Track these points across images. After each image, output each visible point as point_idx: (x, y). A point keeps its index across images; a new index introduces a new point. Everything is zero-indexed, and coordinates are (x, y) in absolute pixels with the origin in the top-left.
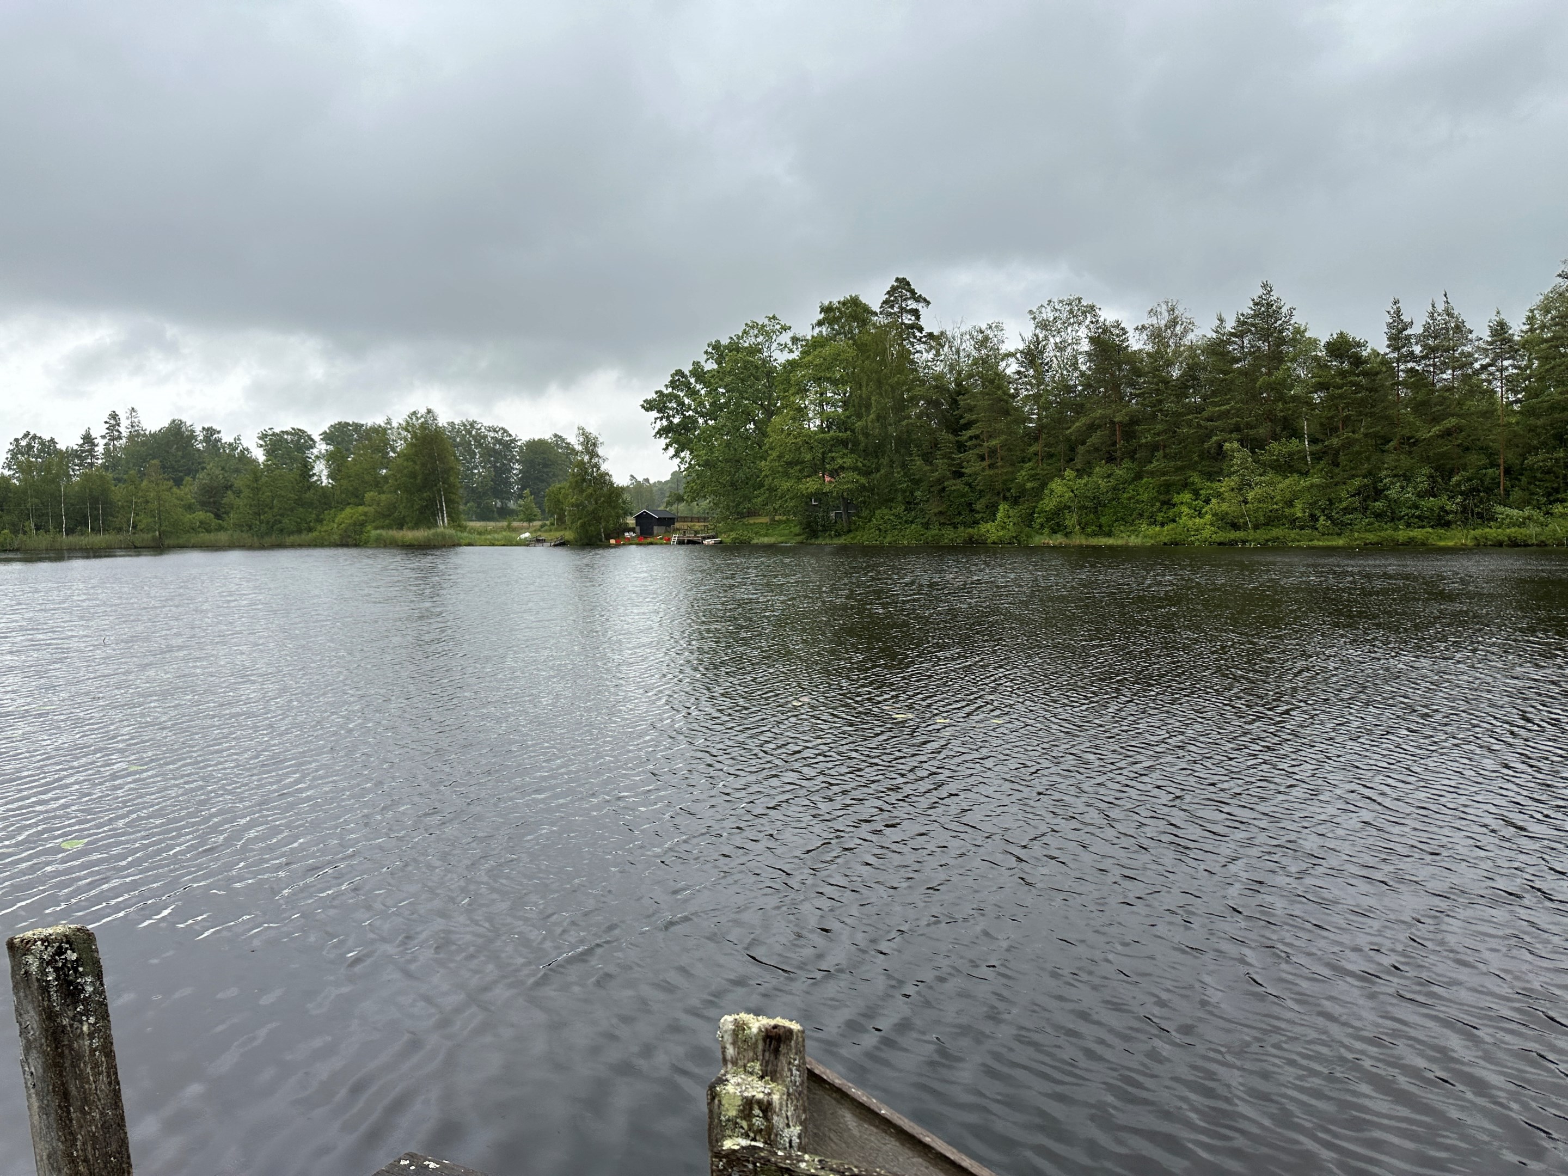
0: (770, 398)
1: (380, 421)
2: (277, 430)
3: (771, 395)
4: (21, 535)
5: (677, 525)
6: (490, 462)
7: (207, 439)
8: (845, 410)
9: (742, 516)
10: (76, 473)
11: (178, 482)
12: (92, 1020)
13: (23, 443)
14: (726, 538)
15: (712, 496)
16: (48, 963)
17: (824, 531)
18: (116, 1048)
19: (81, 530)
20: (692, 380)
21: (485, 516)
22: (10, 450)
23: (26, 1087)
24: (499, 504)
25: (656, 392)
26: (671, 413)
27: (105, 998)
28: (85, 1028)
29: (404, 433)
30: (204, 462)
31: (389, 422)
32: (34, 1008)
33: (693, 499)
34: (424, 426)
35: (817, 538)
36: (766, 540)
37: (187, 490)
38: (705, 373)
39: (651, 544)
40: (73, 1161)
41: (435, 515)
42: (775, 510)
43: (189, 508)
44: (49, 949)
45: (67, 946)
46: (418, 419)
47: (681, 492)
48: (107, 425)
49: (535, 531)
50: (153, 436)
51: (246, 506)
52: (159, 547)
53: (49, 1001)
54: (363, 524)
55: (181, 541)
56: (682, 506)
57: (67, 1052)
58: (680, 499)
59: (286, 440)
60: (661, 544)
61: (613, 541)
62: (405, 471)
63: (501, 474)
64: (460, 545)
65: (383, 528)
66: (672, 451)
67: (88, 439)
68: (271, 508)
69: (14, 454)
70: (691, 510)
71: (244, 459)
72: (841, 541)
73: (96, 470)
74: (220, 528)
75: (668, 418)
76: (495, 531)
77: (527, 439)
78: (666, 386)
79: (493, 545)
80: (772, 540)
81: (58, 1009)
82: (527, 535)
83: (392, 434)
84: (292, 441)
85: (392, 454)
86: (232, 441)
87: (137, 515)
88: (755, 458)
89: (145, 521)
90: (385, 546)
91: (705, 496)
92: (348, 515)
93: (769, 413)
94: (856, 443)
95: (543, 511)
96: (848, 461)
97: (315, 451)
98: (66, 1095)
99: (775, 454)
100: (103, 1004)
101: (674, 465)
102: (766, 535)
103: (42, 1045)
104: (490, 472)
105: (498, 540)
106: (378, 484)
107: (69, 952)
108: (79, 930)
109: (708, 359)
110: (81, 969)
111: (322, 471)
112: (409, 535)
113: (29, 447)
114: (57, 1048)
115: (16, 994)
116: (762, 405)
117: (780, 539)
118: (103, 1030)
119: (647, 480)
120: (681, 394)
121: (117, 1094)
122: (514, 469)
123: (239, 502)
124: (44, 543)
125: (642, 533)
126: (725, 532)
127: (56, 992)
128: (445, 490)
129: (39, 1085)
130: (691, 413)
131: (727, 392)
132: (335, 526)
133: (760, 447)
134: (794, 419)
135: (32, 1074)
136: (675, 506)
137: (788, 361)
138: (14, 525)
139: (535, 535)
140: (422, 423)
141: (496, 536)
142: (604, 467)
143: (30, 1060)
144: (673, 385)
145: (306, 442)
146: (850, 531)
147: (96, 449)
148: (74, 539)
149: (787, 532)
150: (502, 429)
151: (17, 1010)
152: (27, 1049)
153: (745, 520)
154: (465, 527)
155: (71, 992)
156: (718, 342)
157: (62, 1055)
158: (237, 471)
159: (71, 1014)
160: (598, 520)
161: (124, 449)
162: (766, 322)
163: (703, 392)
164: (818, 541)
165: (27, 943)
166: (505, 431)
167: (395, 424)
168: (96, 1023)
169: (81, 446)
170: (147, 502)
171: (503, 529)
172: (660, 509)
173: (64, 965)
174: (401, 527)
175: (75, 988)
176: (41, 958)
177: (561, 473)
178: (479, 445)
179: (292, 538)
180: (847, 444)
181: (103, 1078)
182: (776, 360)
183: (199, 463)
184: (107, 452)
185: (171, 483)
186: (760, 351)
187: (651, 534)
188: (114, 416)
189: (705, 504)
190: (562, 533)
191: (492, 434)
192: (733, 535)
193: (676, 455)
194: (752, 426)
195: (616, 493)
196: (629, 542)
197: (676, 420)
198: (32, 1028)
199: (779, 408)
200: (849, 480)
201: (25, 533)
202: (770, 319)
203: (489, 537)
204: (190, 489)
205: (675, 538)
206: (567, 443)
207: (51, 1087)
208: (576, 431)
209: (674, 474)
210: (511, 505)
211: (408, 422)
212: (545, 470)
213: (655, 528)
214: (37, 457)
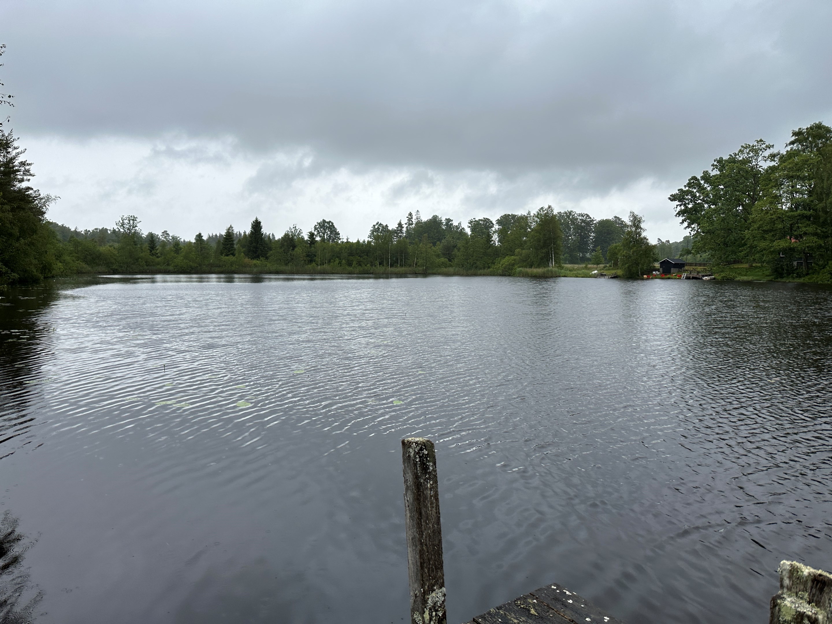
0: (755, 190)
1: (525, 213)
2: (477, 219)
3: (755, 189)
4: (374, 267)
5: (686, 268)
6: (578, 232)
7: (447, 224)
8: (810, 196)
9: (729, 263)
10: (395, 240)
11: (434, 244)
12: (431, 482)
13: (376, 227)
14: (718, 277)
15: (710, 251)
16: (417, 453)
17: (789, 274)
18: (439, 497)
19: (396, 266)
20: (702, 182)
21: (573, 261)
22: (371, 230)
23: (405, 506)
24: (581, 255)
25: (679, 190)
26: (687, 202)
27: (436, 474)
28: (429, 485)
29: (536, 219)
30: (445, 235)
31: (529, 213)
32: (411, 472)
33: (698, 253)
34: (546, 215)
35: (782, 278)
36: (745, 278)
37: (438, 248)
38: (711, 177)
39: (669, 278)
40: (421, 544)
41: (548, 261)
42: (754, 260)
43: (438, 256)
44: (418, 447)
45: (424, 447)
46: (543, 211)
47: (690, 248)
48: (408, 219)
49: (600, 270)
50: (425, 223)
51: (461, 255)
52: (425, 274)
53: (417, 470)
54: (513, 265)
55: (434, 271)
56: (690, 257)
57: (422, 494)
58: (689, 252)
59: (481, 224)
60: (675, 279)
61: (645, 276)
62: (536, 238)
63: (584, 239)
64: (560, 277)
65: (522, 267)
66: (686, 224)
67: (400, 225)
68: (472, 257)
69: (373, 232)
70: (695, 259)
71: (462, 233)
72: (801, 280)
73: (403, 238)
74: (451, 266)
75: (685, 205)
76: (578, 269)
77: (600, 219)
78: (685, 186)
79: (577, 277)
80: (750, 278)
81: (419, 474)
82: (596, 272)
83: (530, 220)
84: (483, 224)
85: (529, 230)
86: (457, 225)
87: (417, 259)
88: (741, 227)
89: (421, 261)
90: (523, 276)
91: (705, 251)
92: (506, 260)
93: (753, 199)
94: (817, 217)
95: (606, 259)
96: (810, 229)
97: (493, 229)
98: (420, 514)
99: (756, 226)
100: (435, 476)
101: (687, 232)
102: (746, 275)
103: (413, 489)
104: (577, 238)
105: (580, 274)
106: (521, 245)
107: (425, 450)
108: (428, 441)
109: (714, 169)
110: (428, 459)
111: (496, 239)
112: (536, 271)
113: (378, 228)
114: (418, 492)
115: (404, 464)
116: (749, 195)
117: (755, 278)
118: (435, 487)
119: (668, 241)
120: (695, 191)
121: (439, 518)
122: (591, 236)
123: (458, 254)
124: (382, 270)
125: (663, 272)
126: (717, 273)
127: (419, 467)
128: (554, 248)
129: (410, 507)
130: (700, 201)
131: (725, 187)
132: (500, 265)
133: (746, 221)
134: (771, 203)
135: (408, 501)
136: (685, 257)
137: (769, 167)
138: (371, 262)
139: (600, 272)
140: (545, 213)
141: (579, 272)
142: (643, 234)
143: (407, 495)
144: (689, 185)
145: (489, 224)
146: (807, 274)
147: (403, 229)
148: (393, 269)
149: (760, 273)
150: (586, 214)
151: (404, 471)
152: (407, 489)
153: (732, 266)
154: (563, 267)
155: (425, 468)
156: (721, 158)
157: (420, 495)
158: (458, 239)
159: (424, 478)
160: (638, 264)
161: (414, 229)
162: (755, 143)
163: (709, 189)
164: (784, 280)
165: (410, 443)
166: (588, 216)
167: (532, 214)
168: (433, 484)
169: (397, 228)
170: (422, 253)
171: (583, 268)
172: (676, 258)
173: (423, 455)
174: (531, 267)
175: (426, 467)
176: (415, 451)
177: (617, 238)
178: (573, 223)
179: (481, 271)
180: (810, 218)
181: (434, 509)
182: (760, 167)
183: (443, 235)
184: (407, 230)
185: (431, 245)
186: (750, 162)
187: (669, 272)
188: (410, 214)
189: (705, 255)
190: (615, 271)
191: (580, 218)
192: (723, 274)
193: (688, 227)
194: (741, 208)
195: (650, 249)
196: (655, 277)
197: (690, 206)
198: (409, 481)
199: (760, 196)
200: (811, 241)
201: (375, 266)
202: (758, 142)
203: (575, 272)
204: (439, 248)
205: (684, 275)
206: (622, 221)
207: (415, 509)
208: (629, 214)
209: (685, 238)
210: (588, 255)
211: (538, 213)
212: (609, 236)
213: (672, 269)
214: (381, 233)
